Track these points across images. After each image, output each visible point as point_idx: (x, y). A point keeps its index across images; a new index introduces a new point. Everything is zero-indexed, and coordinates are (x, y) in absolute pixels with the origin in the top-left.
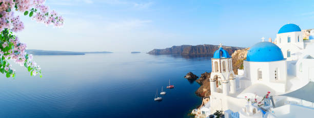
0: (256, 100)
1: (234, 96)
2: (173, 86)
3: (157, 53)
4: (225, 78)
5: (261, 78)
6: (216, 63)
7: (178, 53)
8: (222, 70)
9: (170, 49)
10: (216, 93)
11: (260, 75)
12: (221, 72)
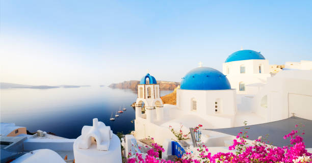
0: (181, 131)
1: (158, 124)
2: (122, 111)
3: (114, 86)
4: (148, 104)
5: (195, 109)
6: (141, 88)
7: (127, 87)
8: (147, 97)
9: (122, 84)
10: (141, 118)
11: (194, 106)
12: (145, 98)
